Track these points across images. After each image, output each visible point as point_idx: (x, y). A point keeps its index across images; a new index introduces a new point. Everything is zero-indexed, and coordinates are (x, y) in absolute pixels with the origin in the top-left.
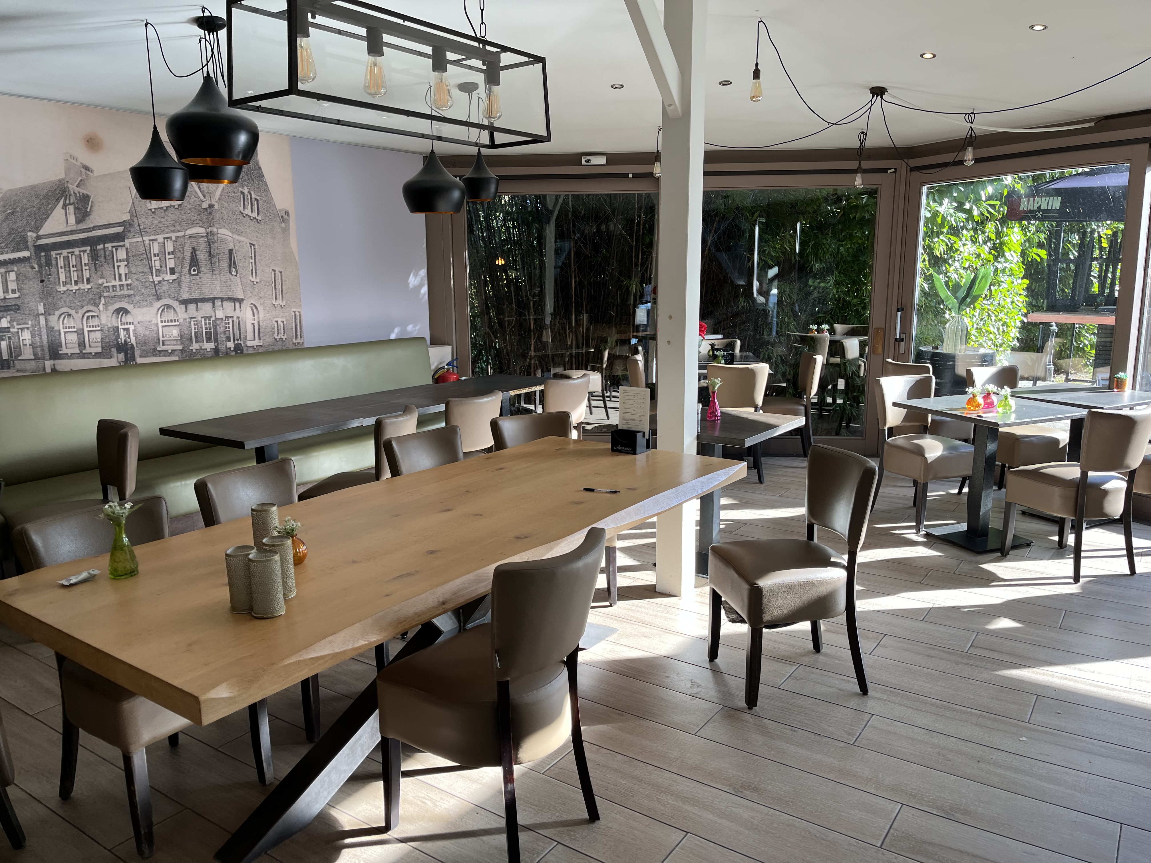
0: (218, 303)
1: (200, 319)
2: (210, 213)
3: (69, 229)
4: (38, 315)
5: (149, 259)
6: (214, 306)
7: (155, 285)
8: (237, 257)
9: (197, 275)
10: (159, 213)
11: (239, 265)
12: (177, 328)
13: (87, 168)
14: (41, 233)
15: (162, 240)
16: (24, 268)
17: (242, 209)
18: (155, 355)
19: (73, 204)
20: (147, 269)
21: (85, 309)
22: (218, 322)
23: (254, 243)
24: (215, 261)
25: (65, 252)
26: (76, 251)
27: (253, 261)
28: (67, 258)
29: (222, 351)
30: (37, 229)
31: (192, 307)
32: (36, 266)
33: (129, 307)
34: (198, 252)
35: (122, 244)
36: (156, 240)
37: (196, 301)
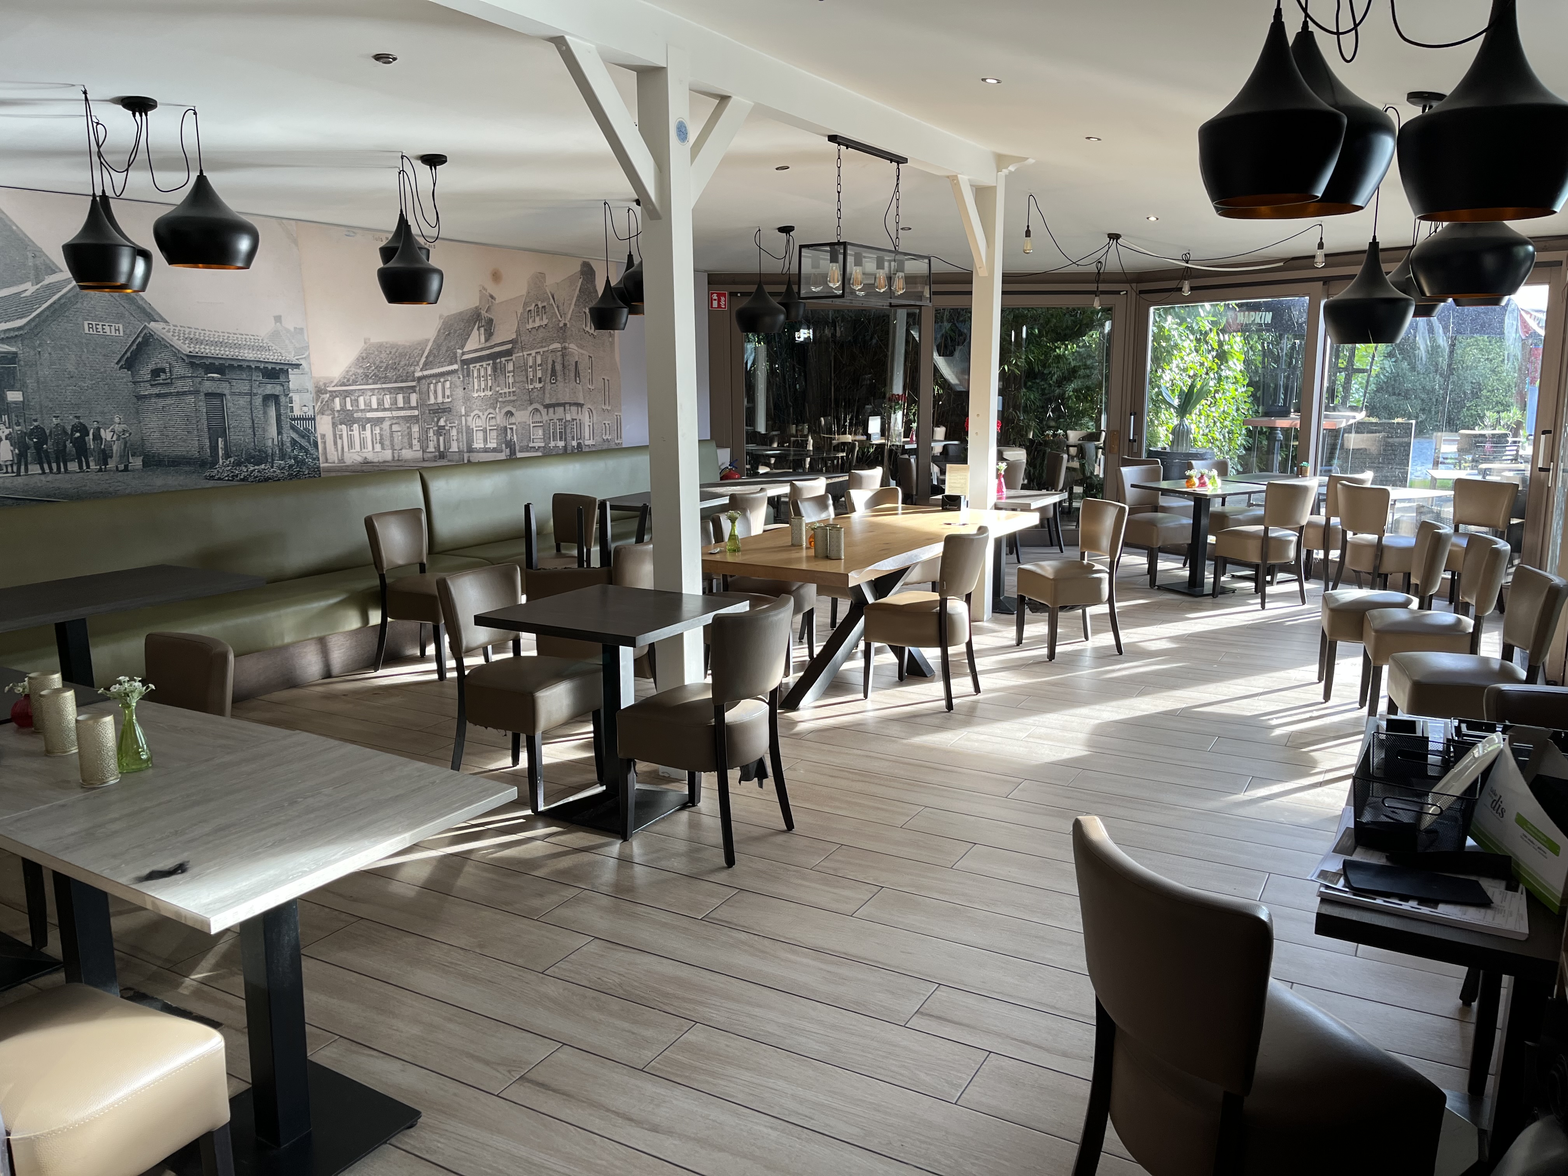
0: (567, 407)
1: (555, 421)
2: (564, 331)
3: (480, 346)
4: (461, 416)
5: (526, 370)
6: (565, 411)
7: (530, 392)
8: (580, 367)
9: (555, 383)
10: (534, 332)
11: (581, 374)
12: (541, 428)
13: (492, 297)
14: (465, 350)
15: (534, 355)
16: (454, 378)
17: (584, 326)
18: (528, 451)
19: (483, 326)
20: (525, 379)
21: (488, 411)
22: (567, 423)
23: (591, 355)
24: (567, 371)
25: (478, 365)
26: (484, 364)
27: (590, 371)
28: (479, 370)
29: (569, 448)
30: (462, 347)
31: (551, 410)
32: (461, 377)
33: (513, 410)
34: (556, 364)
35: (510, 358)
36: (531, 354)
37: (553, 406)
